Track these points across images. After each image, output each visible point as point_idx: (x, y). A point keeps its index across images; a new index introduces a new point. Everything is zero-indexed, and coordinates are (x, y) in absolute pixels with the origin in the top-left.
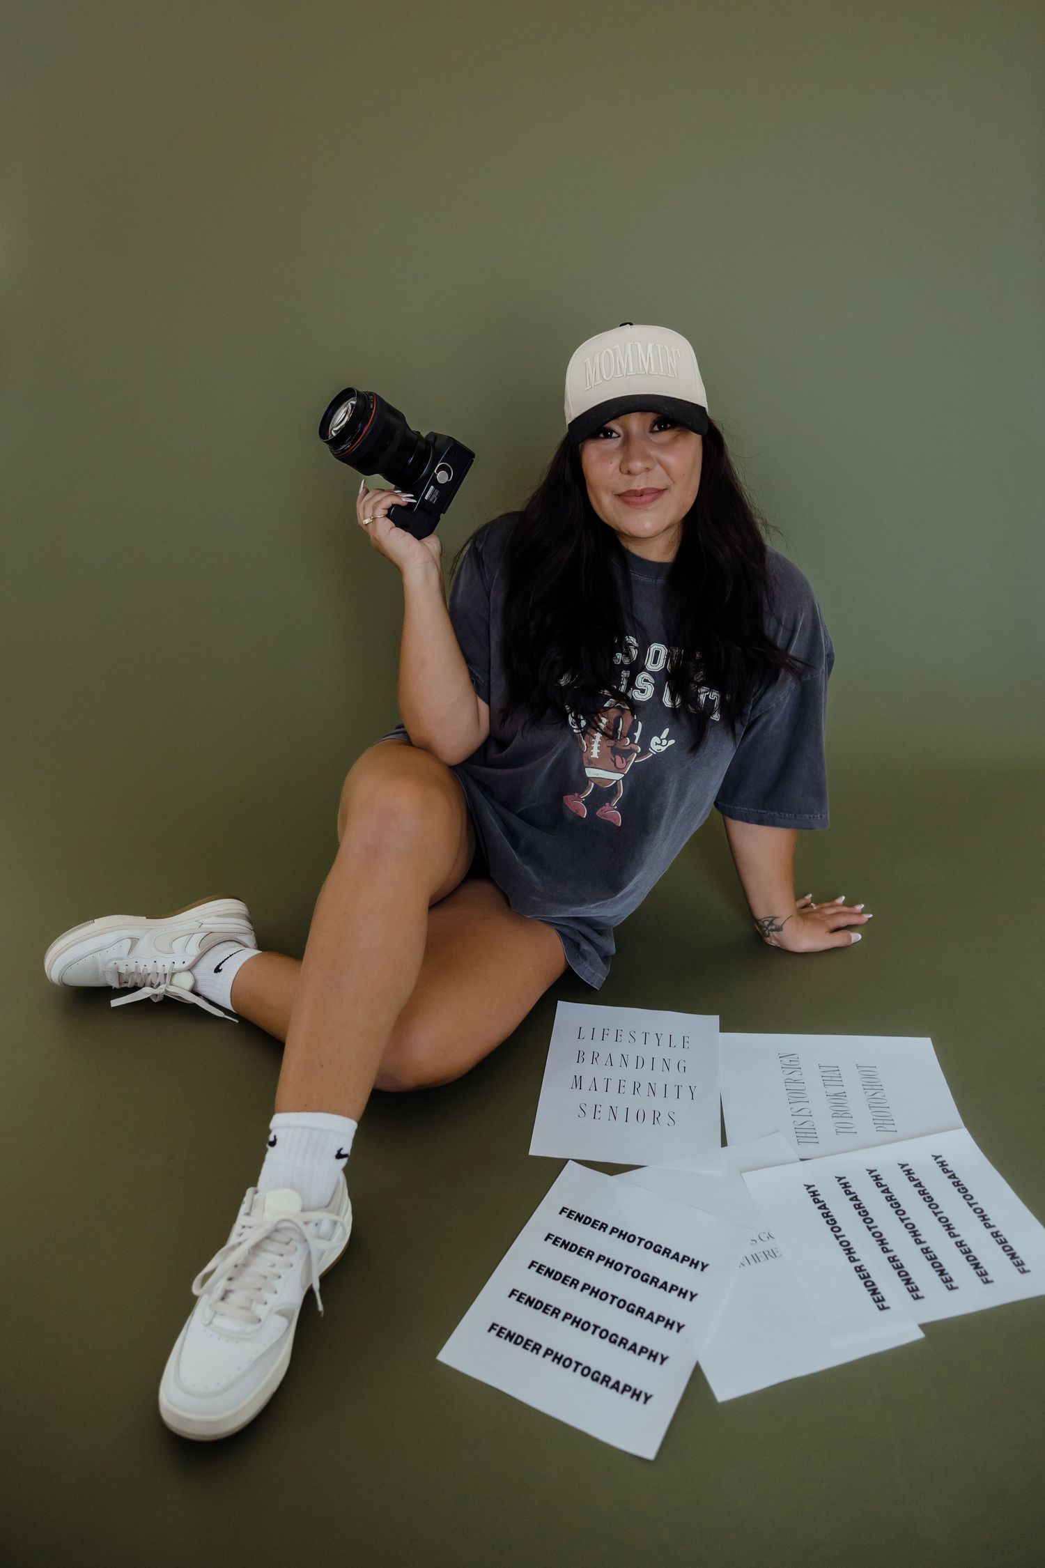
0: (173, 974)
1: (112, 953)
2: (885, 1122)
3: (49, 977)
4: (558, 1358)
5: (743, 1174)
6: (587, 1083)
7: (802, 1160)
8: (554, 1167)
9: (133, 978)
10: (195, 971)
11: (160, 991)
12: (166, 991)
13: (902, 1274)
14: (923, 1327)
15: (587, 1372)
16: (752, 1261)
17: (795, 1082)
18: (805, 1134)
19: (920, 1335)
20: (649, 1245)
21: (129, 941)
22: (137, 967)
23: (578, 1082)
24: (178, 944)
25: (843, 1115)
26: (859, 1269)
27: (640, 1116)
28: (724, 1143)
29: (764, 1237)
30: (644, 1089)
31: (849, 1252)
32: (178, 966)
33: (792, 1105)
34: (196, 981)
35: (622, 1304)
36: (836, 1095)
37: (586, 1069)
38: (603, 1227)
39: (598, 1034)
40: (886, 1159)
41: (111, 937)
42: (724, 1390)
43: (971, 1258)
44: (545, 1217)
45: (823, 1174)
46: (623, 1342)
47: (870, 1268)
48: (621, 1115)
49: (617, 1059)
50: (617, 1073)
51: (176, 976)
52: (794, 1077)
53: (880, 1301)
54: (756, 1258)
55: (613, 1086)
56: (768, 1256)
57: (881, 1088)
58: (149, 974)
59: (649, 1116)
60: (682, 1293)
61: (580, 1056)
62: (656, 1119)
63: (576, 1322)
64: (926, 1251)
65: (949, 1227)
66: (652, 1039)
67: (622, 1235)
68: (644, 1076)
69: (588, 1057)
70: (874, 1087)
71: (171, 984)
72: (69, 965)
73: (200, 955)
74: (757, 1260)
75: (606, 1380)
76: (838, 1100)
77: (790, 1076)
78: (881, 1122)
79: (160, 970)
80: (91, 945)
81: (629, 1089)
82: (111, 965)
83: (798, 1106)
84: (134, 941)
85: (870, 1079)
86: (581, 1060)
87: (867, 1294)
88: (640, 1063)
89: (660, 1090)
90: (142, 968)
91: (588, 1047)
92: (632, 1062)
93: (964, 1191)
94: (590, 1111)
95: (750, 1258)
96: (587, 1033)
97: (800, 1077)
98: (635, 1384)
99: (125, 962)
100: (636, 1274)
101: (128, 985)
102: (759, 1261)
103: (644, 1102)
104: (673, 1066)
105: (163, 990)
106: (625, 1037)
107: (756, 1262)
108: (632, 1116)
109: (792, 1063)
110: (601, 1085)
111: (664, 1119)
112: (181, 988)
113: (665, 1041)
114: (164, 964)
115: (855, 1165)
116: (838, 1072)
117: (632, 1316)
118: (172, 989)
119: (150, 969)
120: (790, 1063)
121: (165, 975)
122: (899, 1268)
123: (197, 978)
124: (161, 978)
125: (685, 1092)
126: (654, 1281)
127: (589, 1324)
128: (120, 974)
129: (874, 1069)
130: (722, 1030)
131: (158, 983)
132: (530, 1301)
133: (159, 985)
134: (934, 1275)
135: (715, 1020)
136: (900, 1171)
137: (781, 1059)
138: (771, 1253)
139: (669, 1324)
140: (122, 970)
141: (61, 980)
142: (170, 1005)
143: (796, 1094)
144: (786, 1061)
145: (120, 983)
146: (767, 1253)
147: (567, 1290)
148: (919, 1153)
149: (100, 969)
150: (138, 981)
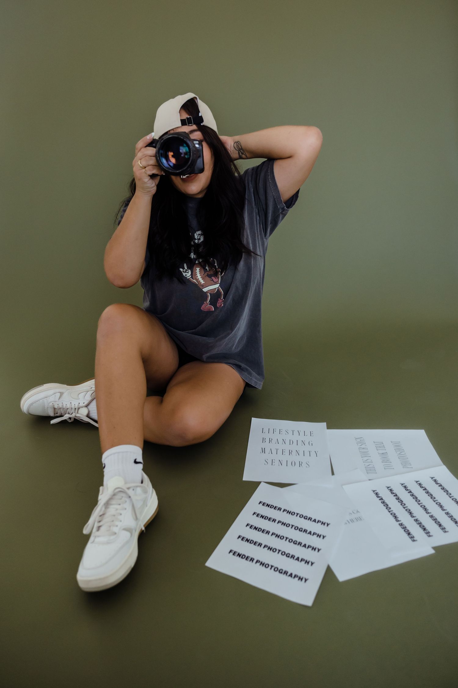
0: (79, 408)
1: (51, 399)
2: (407, 464)
3: (22, 410)
4: (262, 564)
5: (343, 486)
6: (267, 451)
7: (369, 480)
8: (254, 485)
9: (60, 411)
10: (89, 407)
11: (73, 416)
12: (76, 416)
13: (422, 526)
14: (434, 548)
15: (276, 569)
16: (350, 522)
17: (363, 448)
18: (370, 469)
19: (433, 552)
20: (301, 516)
21: (59, 394)
22: (62, 405)
23: (263, 451)
24: (81, 396)
25: (387, 462)
26: (401, 525)
27: (293, 464)
28: (333, 474)
29: (355, 512)
30: (294, 453)
31: (396, 517)
32: (81, 405)
33: (363, 458)
34: (89, 412)
35: (291, 541)
36: (383, 453)
37: (267, 445)
38: (280, 509)
39: (271, 431)
40: (409, 479)
41: (51, 392)
42: (342, 576)
43: (453, 519)
44: (252, 505)
45: (380, 486)
46: (293, 557)
47: (406, 524)
48: (284, 463)
49: (280, 441)
50: (281, 447)
51: (80, 409)
52: (363, 446)
53: (412, 538)
54: (352, 521)
55: (280, 452)
56: (358, 520)
57: (403, 450)
58: (68, 409)
59: (297, 464)
60: (319, 536)
61: (264, 440)
62: (300, 465)
63: (270, 549)
64: (432, 517)
65: (441, 507)
66: (296, 433)
67: (289, 512)
68: (294, 447)
69: (267, 440)
70: (400, 450)
71: (77, 413)
72: (32, 404)
73: (91, 400)
74: (353, 521)
75: (286, 573)
76: (384, 456)
77: (361, 446)
78: (405, 464)
79: (73, 407)
80: (42, 395)
81: (287, 453)
82: (51, 404)
83: (365, 459)
84: (62, 394)
85: (398, 446)
86: (264, 441)
87: (405, 535)
88: (292, 442)
89: (301, 453)
90: (65, 406)
91: (267, 436)
92: (287, 442)
93: (447, 492)
94: (270, 462)
95: (349, 521)
96: (266, 430)
97: (365, 447)
98: (300, 574)
99: (57, 403)
100: (296, 528)
101: (58, 415)
102: (354, 522)
103: (294, 458)
104: (307, 443)
105: (74, 416)
106: (284, 432)
107: (352, 522)
108: (289, 464)
109: (361, 441)
110: (274, 451)
111: (304, 465)
112: (82, 414)
113: (302, 433)
114: (75, 404)
115: (395, 482)
116: (383, 445)
117: (296, 546)
118: (78, 415)
119: (68, 406)
120: (360, 441)
121: (75, 409)
122: (420, 524)
123: (90, 410)
124: (73, 410)
125: (313, 454)
126: (305, 531)
127: (276, 550)
128: (55, 409)
129: (399, 443)
130: (328, 428)
131: (71, 413)
132: (247, 540)
133: (72, 413)
134: (437, 527)
135: (324, 424)
136: (416, 484)
137: (356, 440)
138: (359, 519)
139: (314, 549)
140: (56, 407)
141: (28, 411)
142: (77, 423)
143: (364, 453)
144: (359, 440)
145: (54, 414)
146: (357, 518)
147: (264, 535)
148: (424, 477)
149: (46, 407)
150: (63, 412)
